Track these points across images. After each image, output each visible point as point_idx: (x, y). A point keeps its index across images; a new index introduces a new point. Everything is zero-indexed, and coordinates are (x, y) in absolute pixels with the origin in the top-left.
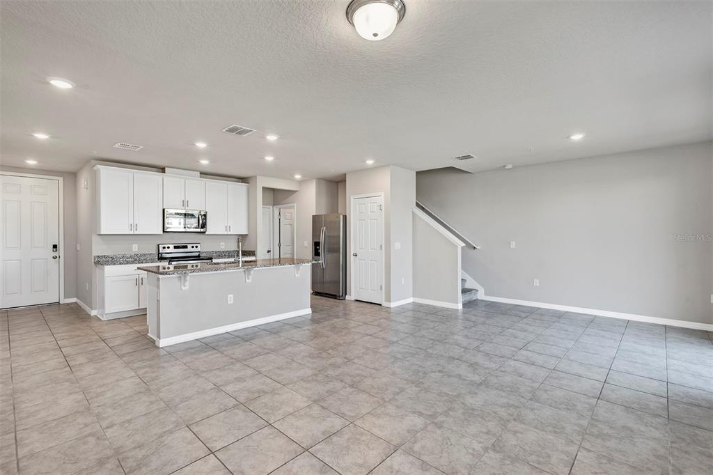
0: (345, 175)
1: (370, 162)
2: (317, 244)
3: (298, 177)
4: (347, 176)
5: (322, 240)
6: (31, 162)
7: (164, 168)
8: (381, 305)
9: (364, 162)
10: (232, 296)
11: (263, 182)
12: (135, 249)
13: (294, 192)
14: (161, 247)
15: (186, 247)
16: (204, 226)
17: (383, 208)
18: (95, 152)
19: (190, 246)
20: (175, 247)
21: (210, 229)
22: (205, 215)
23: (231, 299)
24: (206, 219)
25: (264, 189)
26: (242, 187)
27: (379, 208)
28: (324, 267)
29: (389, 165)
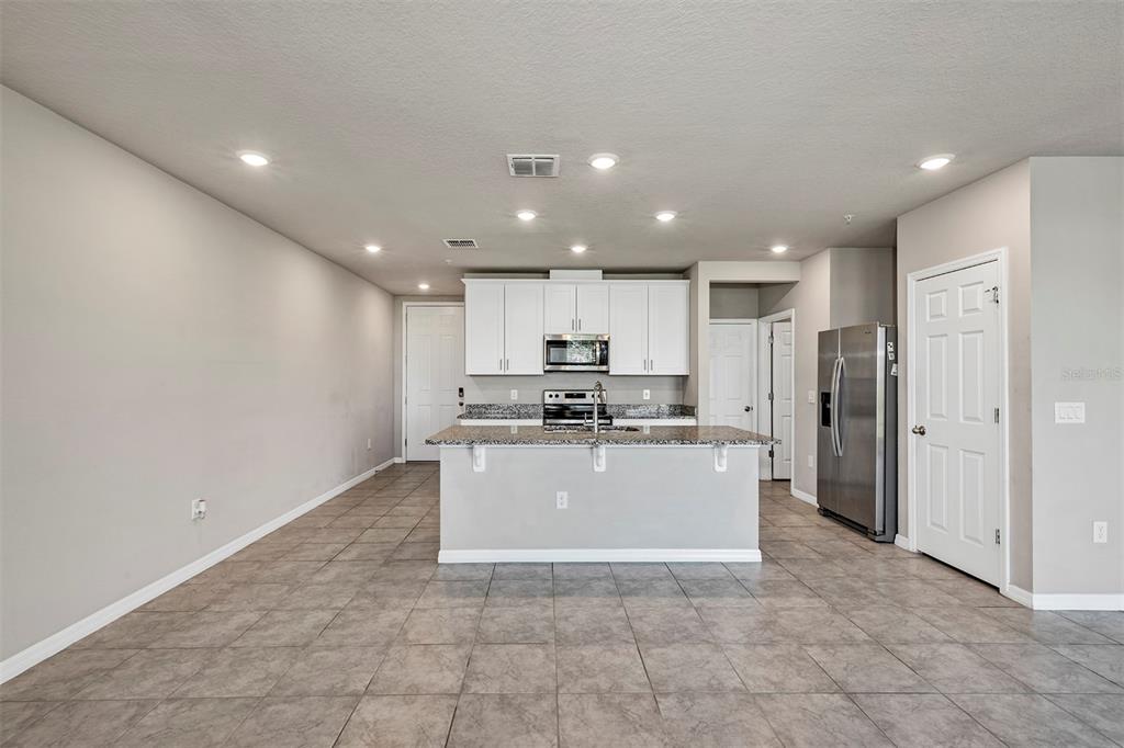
0: (895, 221)
1: (935, 164)
2: (825, 398)
3: (779, 250)
4: (898, 221)
5: (835, 389)
6: (424, 287)
7: (548, 272)
8: (997, 589)
9: (917, 167)
10: (565, 494)
11: (708, 272)
12: (514, 396)
13: (790, 285)
14: (547, 394)
15: (583, 396)
16: (604, 361)
17: (1004, 295)
18: (448, 261)
19: (589, 394)
20: (567, 396)
21: (616, 367)
22: (606, 343)
23: (563, 500)
24: (607, 349)
25: (713, 285)
26: (679, 287)
27: (991, 295)
28: (841, 454)
29: (1025, 158)
